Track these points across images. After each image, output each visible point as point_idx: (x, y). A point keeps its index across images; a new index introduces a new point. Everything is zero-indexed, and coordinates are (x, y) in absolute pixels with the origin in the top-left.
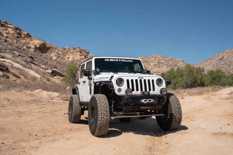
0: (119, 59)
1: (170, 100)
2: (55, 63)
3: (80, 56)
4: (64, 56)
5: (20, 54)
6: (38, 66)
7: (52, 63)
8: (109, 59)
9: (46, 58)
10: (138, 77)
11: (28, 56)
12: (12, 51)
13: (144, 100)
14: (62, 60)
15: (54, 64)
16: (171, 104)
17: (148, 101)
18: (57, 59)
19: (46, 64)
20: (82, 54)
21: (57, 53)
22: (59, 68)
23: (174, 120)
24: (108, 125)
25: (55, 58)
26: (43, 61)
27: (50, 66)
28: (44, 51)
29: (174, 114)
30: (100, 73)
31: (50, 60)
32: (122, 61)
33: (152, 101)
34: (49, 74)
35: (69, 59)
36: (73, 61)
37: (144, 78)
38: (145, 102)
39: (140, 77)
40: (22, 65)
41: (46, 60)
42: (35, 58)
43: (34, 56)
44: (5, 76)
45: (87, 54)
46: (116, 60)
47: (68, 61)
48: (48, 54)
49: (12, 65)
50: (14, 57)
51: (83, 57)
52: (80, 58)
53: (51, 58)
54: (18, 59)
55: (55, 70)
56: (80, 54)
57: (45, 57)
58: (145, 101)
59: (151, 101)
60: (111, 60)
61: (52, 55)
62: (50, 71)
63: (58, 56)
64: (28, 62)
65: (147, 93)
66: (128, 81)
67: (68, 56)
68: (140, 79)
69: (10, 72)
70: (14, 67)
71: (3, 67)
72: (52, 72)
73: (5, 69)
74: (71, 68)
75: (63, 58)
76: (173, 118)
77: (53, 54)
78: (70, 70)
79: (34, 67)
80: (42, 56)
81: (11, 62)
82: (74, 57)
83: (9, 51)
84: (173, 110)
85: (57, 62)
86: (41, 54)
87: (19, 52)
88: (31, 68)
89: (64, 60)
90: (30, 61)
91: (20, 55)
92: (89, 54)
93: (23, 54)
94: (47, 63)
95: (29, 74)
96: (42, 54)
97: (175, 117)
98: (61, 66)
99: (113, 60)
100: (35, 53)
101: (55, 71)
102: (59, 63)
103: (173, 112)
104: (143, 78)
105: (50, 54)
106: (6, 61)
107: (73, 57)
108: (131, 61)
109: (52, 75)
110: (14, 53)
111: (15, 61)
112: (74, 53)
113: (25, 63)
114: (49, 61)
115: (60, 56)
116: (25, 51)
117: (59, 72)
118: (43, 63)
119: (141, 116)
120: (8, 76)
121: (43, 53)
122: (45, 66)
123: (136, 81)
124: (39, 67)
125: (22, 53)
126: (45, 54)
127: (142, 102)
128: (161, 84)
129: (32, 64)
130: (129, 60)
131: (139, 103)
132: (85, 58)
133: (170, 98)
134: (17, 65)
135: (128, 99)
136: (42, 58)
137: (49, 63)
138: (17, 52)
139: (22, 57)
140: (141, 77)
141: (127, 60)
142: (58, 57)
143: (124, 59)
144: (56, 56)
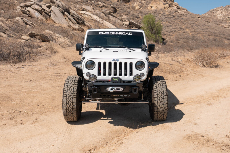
0: (115, 32)
1: (154, 86)
2: (138, 13)
3: (164, 4)
4: (147, 5)
5: (104, 4)
6: (116, 17)
7: (134, 13)
8: (104, 32)
9: (129, 8)
10: (113, 59)
11: (111, 6)
12: (97, 2)
13: (110, 88)
14: (145, 10)
15: (136, 14)
16: (154, 92)
17: (115, 89)
18: (140, 8)
19: (128, 15)
20: (166, 2)
21: (140, 2)
22: (141, 18)
23: (156, 110)
24: (74, 112)
25: (137, 8)
26: (125, 11)
27: (132, 16)
28: (127, 1)
29: (157, 104)
30: (90, 49)
31: (133, 10)
32: (119, 33)
33: (121, 89)
34: (126, 25)
35: (152, 8)
36: (156, 11)
37: (120, 60)
38: (112, 91)
39: (114, 59)
40: (100, 17)
41: (128, 10)
42: (118, 8)
43: (118, 6)
44: (80, 29)
45: (172, 3)
46: (112, 33)
47: (151, 10)
48: (131, 4)
49: (91, 17)
50: (93, 9)
51: (167, 5)
52: (163, 7)
53: (134, 8)
54: (98, 11)
55: (133, 21)
56: (164, 2)
57: (127, 7)
58: (112, 89)
59: (119, 89)
60: (106, 33)
61: (135, 5)
62: (127, 23)
63: (141, 5)
64: (106, 13)
65: (117, 79)
66: (99, 64)
67: (151, 5)
68: (114, 61)
69: (86, 25)
70: (92, 19)
71: (80, 20)
72: (129, 24)
73: (81, 22)
74: (148, 19)
75: (146, 8)
76: (155, 108)
77: (136, 3)
78: (146, 21)
79: (112, 19)
80: (125, 6)
81: (90, 15)
82: (158, 6)
83: (94, 2)
84: (156, 99)
85: (140, 12)
86: (124, 4)
87: (103, 3)
88: (109, 20)
89: (147, 9)
90: (108, 13)
91: (103, 6)
92: (173, 2)
93: (107, 5)
94: (129, 13)
95: (105, 26)
96: (126, 4)
97: (158, 108)
98: (143, 16)
99: (108, 33)
100: (118, 3)
101: (132, 23)
102: (142, 13)
103: (155, 102)
104: (118, 60)
105: (133, 4)
106: (85, 13)
107: (156, 7)
108: (130, 34)
109: (129, 27)
110: (98, 4)
111: (95, 13)
112: (157, 2)
113: (104, 14)
114: (131, 11)
115: (143, 5)
116: (109, 1)
117: (136, 23)
118: (126, 13)
119: (119, 103)
120: (83, 29)
121: (126, 2)
122: (127, 16)
123: (110, 64)
124: (116, 19)
125: (105, 4)
126: (128, 4)
127: (108, 90)
128: (142, 68)
129: (110, 16)
130: (128, 32)
131: (104, 91)
132: (170, 6)
133: (155, 83)
134: (95, 17)
135: (91, 87)
136: (125, 8)
137: (131, 13)
138: (101, 3)
139: (106, 7)
140: (116, 59)
141: (126, 32)
142: (141, 7)
143: (122, 32)
144: (139, 5)
